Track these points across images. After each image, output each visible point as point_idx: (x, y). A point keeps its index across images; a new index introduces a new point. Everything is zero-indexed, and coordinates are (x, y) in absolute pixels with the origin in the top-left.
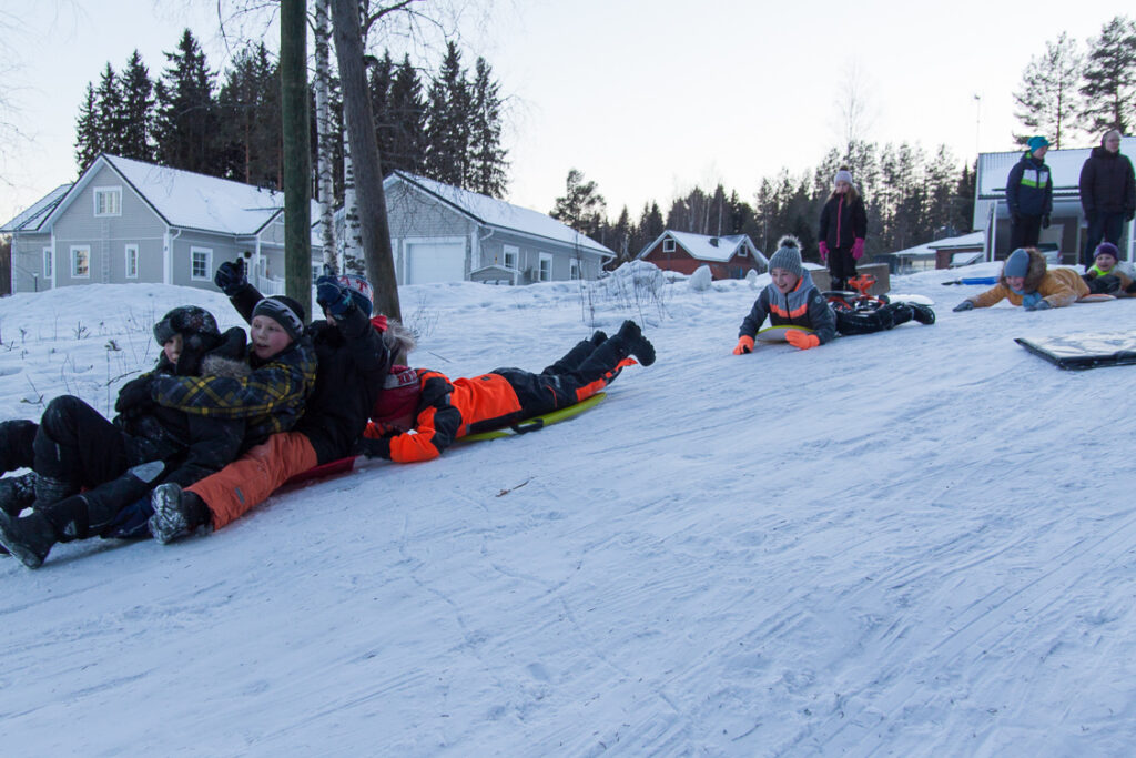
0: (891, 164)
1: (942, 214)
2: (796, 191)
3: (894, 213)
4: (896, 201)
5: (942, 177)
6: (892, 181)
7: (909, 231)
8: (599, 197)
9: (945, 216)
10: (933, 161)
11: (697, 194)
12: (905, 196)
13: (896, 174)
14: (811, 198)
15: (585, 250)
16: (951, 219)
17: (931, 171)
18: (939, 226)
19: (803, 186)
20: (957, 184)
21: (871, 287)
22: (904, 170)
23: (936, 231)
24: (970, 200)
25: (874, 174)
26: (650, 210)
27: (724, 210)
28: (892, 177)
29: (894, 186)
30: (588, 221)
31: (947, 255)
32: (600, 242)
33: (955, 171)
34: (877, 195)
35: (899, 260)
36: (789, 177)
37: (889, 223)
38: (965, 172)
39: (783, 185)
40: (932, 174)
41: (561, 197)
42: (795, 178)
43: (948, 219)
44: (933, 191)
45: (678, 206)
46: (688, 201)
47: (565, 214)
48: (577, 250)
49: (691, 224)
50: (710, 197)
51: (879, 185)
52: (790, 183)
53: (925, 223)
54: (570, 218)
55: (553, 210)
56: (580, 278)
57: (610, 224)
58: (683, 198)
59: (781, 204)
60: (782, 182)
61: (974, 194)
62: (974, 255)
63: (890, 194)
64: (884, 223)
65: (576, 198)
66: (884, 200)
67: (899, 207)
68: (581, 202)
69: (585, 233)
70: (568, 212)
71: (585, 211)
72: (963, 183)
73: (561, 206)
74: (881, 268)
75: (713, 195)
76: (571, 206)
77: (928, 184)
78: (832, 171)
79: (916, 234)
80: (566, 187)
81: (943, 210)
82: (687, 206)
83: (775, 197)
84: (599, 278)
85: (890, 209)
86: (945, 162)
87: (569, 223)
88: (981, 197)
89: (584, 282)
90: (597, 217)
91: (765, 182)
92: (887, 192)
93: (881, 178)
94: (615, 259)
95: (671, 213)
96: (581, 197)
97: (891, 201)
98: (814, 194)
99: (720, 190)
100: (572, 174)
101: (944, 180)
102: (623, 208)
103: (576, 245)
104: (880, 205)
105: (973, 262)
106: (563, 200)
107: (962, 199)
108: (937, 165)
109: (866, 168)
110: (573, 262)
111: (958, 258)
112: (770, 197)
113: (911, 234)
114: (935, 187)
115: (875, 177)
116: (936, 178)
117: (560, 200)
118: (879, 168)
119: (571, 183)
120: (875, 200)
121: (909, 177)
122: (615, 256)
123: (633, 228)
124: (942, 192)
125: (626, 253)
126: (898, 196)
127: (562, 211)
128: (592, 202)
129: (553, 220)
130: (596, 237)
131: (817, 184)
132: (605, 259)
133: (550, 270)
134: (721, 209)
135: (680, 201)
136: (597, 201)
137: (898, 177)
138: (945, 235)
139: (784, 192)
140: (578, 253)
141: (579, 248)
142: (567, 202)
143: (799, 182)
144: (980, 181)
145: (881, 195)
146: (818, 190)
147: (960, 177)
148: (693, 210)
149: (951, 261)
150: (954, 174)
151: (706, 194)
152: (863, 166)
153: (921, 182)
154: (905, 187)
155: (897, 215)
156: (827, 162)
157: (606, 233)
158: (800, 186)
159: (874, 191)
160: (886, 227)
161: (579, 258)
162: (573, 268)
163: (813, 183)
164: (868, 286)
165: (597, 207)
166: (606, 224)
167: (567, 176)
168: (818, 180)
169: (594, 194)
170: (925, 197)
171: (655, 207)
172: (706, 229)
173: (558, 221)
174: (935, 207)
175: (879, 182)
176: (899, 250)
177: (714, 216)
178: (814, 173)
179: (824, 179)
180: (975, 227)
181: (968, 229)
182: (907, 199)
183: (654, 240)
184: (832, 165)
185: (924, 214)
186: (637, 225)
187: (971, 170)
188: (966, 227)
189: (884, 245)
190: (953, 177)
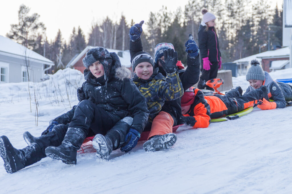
0: (231, 5)
1: (264, 36)
2: (172, 20)
3: (235, 35)
4: (235, 27)
5: (262, 13)
6: (232, 15)
7: (244, 47)
8: (41, 24)
9: (266, 37)
10: (256, 3)
11: (108, 23)
12: (241, 25)
13: (235, 11)
14: (182, 25)
15: (31, 60)
16: (270, 39)
17: (256, 9)
18: (262, 43)
19: (177, 18)
20: (272, 18)
21: (221, 86)
22: (238, 8)
23: (261, 47)
24: (280, 27)
25: (221, 11)
26: (77, 33)
27: (126, 32)
28: (232, 12)
29: (234, 18)
30: (33, 41)
31: (268, 62)
32: (42, 55)
33: (270, 9)
34: (224, 23)
35: (239, 67)
36: (168, 11)
37: (232, 42)
38: (277, 11)
39: (164, 17)
40: (257, 11)
41: (15, 24)
42: (172, 12)
43: (267, 39)
44: (258, 21)
45: (96, 30)
46: (102, 27)
47: (17, 35)
48: (26, 61)
49: (105, 42)
50: (117, 24)
51: (225, 18)
52: (168, 15)
53: (254, 42)
54: (21, 38)
55: (9, 32)
56: (29, 80)
57: (49, 42)
58: (99, 25)
59: (163, 30)
60: (162, 15)
61: (282, 23)
62: (284, 62)
63: (231, 24)
64: (228, 42)
65: (25, 25)
66: (228, 27)
67: (238, 31)
68: (29, 27)
69: (32, 48)
70: (20, 34)
71: (31, 34)
72: (276, 16)
73: (15, 30)
74: (227, 73)
75: (119, 24)
76: (21, 30)
77: (254, 17)
78: (194, 8)
79: (249, 48)
80: (18, 17)
81: (264, 34)
82: (101, 30)
83: (159, 25)
84: (42, 80)
85: (231, 33)
86: (264, 3)
87: (21, 41)
88: (286, 26)
89: (31, 84)
90: (40, 37)
91: (152, 15)
92: (230, 22)
93: (226, 13)
94: (53, 66)
95: (91, 35)
96: (28, 23)
97: (232, 27)
98: (184, 23)
99: (123, 19)
100: (22, 8)
101: (264, 15)
102: (58, 31)
103: (26, 57)
104: (226, 31)
105: (283, 68)
106: (16, 26)
107: (276, 26)
108: (259, 5)
109: (216, 6)
110: (24, 69)
111: (275, 64)
112: (156, 25)
113: (245, 48)
114: (259, 19)
115: (222, 12)
116: (259, 13)
117: (14, 26)
118: (224, 7)
119: (21, 14)
120: (223, 27)
121: (242, 12)
122: (54, 64)
123: (65, 45)
124: (263, 22)
125: (60, 63)
126: (237, 24)
127: (15, 33)
128: (36, 27)
129: (9, 39)
130: (39, 51)
131: (186, 16)
132: (46, 66)
133: (7, 75)
134: (124, 32)
135: (97, 27)
136: (40, 26)
137: (236, 12)
138: (266, 49)
139: (164, 21)
140: (27, 62)
141: (27, 59)
142: (19, 27)
143: (173, 14)
144: (285, 16)
145: (226, 24)
146: (186, 20)
147: (274, 13)
148: (106, 33)
149: (270, 66)
150: (270, 11)
151: (114, 22)
152: (214, 5)
153: (250, 15)
154: (240, 19)
155: (236, 36)
156: (191, 2)
157: (46, 48)
158: (175, 17)
159: (222, 21)
160: (230, 44)
161: (27, 66)
162: (23, 73)
163: (183, 16)
164: (218, 86)
165: (40, 30)
166: (47, 42)
167: (19, 9)
168: (186, 14)
169: (37, 22)
170: (253, 25)
171: (80, 31)
172: (115, 45)
173: (13, 40)
174: (260, 31)
175: (224, 16)
176: (239, 59)
177: (119, 37)
178: (183, 10)
179: (190, 13)
180: (284, 45)
181: (280, 46)
182: (243, 27)
183: (79, 53)
184: (194, 4)
185: (253, 36)
186: (68, 43)
187: (280, 8)
188: (279, 45)
189: (229, 55)
190: (270, 13)
